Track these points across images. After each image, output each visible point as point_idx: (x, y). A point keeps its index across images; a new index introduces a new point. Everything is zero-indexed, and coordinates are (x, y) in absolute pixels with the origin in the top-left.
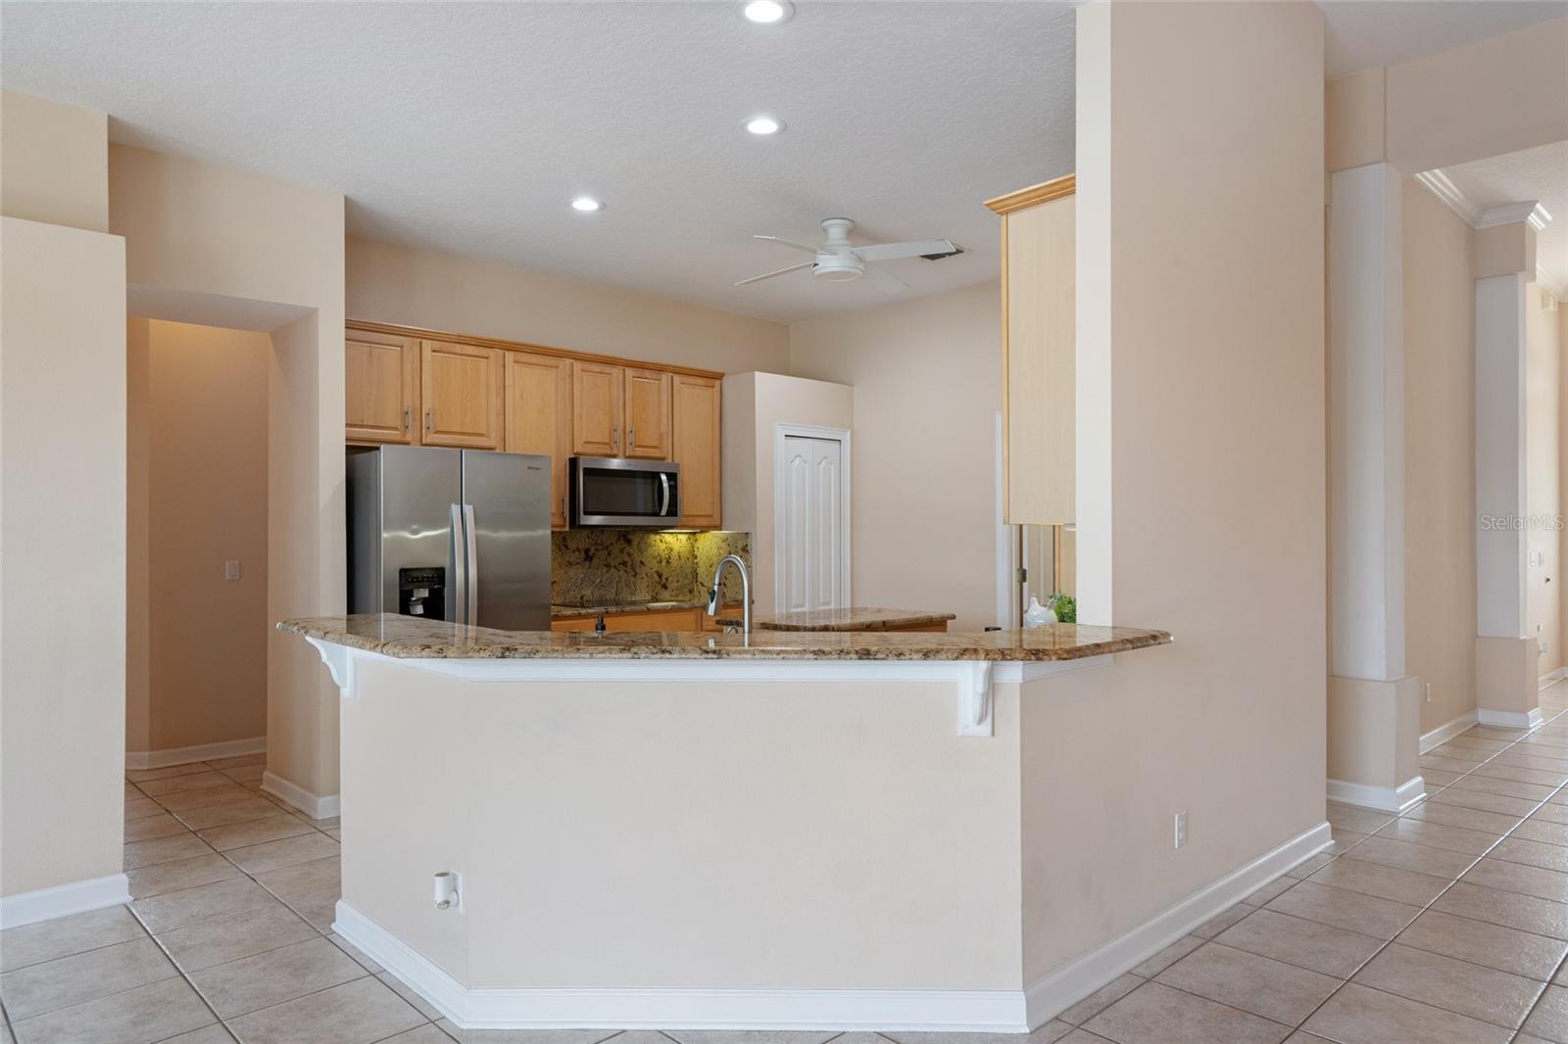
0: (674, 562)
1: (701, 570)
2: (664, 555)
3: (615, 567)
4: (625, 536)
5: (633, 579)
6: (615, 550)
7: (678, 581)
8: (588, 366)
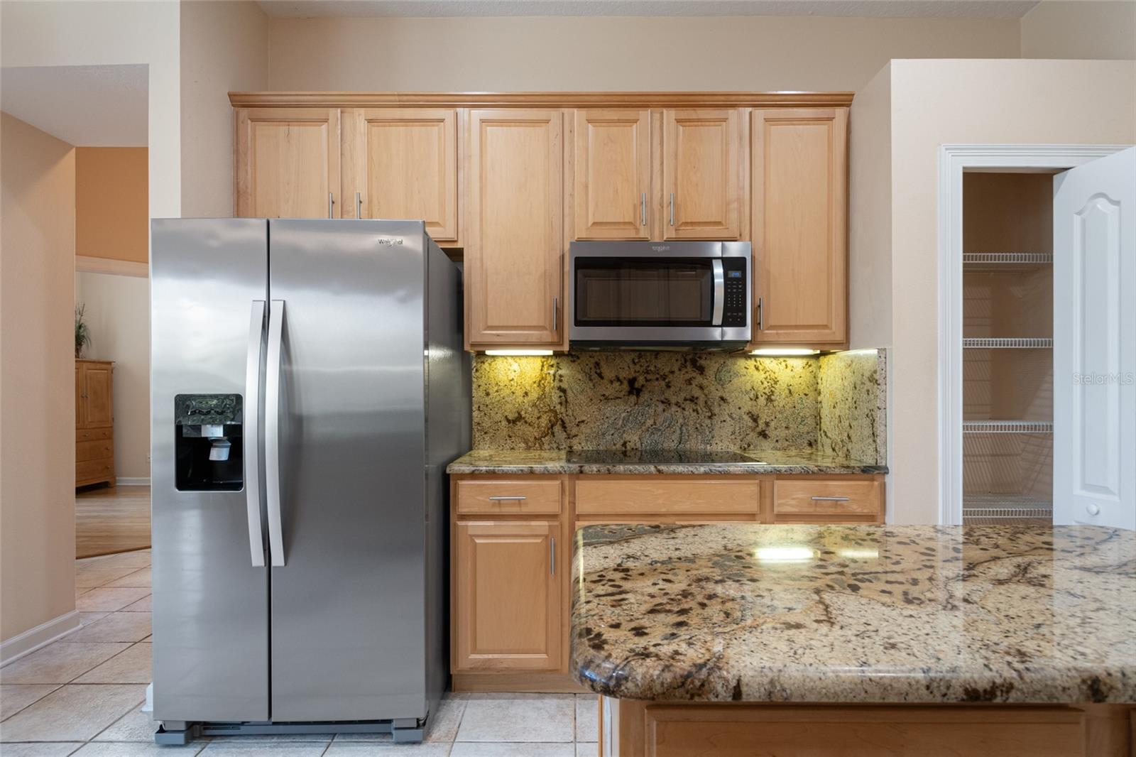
0: (780, 399)
1: (825, 412)
2: (763, 388)
3: (677, 404)
4: (694, 362)
5: (708, 422)
6: (679, 379)
7: (787, 428)
8: (596, 113)
